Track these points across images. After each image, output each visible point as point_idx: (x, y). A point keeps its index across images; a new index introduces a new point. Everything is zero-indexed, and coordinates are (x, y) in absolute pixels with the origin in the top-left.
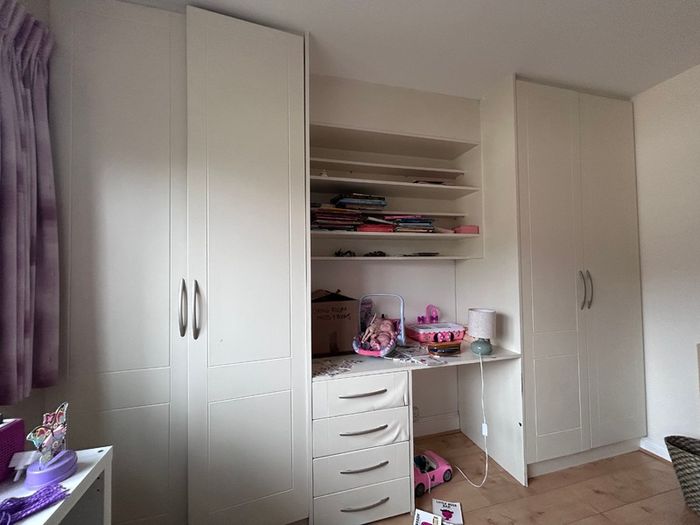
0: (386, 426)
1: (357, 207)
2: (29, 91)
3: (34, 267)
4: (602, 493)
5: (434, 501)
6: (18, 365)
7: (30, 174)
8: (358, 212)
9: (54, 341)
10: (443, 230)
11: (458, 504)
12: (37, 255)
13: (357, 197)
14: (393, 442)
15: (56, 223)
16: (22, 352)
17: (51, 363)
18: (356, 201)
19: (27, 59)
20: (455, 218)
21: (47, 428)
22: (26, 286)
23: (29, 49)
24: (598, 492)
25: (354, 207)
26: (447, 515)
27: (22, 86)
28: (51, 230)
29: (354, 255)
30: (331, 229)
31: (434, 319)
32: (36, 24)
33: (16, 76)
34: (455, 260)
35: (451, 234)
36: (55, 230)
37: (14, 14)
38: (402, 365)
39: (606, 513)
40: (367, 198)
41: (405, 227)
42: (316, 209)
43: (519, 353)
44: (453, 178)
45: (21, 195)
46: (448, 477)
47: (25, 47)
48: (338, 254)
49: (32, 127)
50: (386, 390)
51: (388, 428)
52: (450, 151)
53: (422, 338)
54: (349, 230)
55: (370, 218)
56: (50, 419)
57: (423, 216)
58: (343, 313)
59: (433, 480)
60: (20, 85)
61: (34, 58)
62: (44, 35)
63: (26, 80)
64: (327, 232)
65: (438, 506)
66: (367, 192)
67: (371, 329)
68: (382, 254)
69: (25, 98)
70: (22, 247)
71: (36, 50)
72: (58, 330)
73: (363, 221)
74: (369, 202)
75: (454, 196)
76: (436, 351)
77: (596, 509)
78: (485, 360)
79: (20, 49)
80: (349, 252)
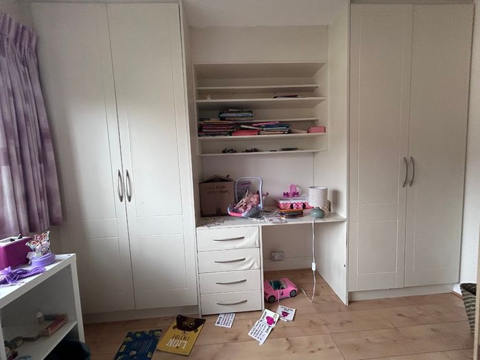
0: (244, 259)
1: (233, 119)
2: (26, 69)
3: (42, 165)
4: (404, 316)
5: (280, 306)
6: (39, 214)
7: (32, 115)
8: (231, 122)
9: (57, 203)
10: (300, 131)
11: (294, 310)
12: (43, 158)
13: (232, 112)
14: (250, 268)
15: (50, 141)
16: (40, 207)
17: (58, 214)
18: (231, 115)
19: (23, 50)
20: (313, 121)
21: (37, 242)
22: (38, 175)
23: (23, 44)
24: (400, 315)
25: (231, 119)
26: (285, 314)
27: (22, 66)
28: (49, 145)
29: (236, 152)
30: (213, 135)
31: (295, 194)
32: (24, 28)
33: (18, 62)
34: (313, 153)
35: (304, 134)
36: (51, 145)
37: (10, 26)
38: (257, 223)
39: (399, 329)
40: (239, 112)
41: (267, 131)
42: (202, 122)
43: (346, 217)
44: (311, 91)
45: (29, 127)
46: (293, 295)
47: (20, 43)
48: (224, 152)
49: (31, 89)
50: (243, 238)
51: (245, 261)
52: (310, 70)
53: (282, 206)
54: (226, 135)
55: (243, 126)
56: (38, 237)
57: (280, 122)
58: (224, 189)
59: (282, 294)
60: (21, 67)
61: (26, 48)
62: (30, 34)
63: (24, 63)
64: (211, 137)
65: (280, 309)
66: (239, 108)
67: (244, 200)
68: (256, 150)
69: (25, 74)
70: (33, 155)
71: (27, 44)
72: (59, 197)
73: (237, 128)
74: (240, 115)
75: (312, 105)
76: (283, 214)
77: (393, 325)
78: (316, 222)
79: (18, 45)
80: (232, 150)
